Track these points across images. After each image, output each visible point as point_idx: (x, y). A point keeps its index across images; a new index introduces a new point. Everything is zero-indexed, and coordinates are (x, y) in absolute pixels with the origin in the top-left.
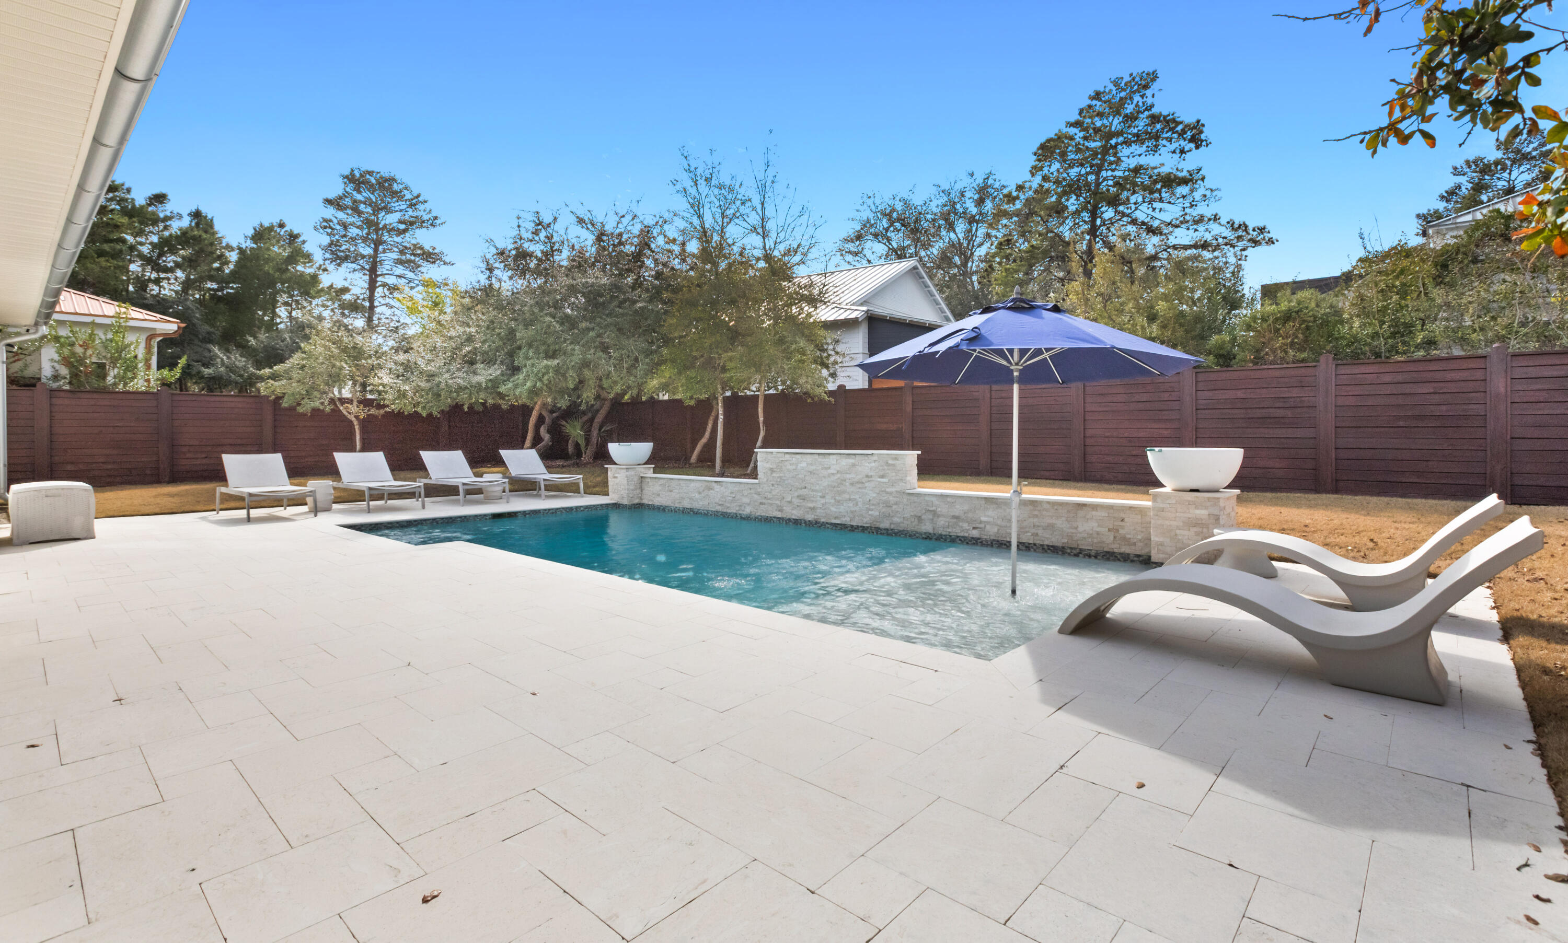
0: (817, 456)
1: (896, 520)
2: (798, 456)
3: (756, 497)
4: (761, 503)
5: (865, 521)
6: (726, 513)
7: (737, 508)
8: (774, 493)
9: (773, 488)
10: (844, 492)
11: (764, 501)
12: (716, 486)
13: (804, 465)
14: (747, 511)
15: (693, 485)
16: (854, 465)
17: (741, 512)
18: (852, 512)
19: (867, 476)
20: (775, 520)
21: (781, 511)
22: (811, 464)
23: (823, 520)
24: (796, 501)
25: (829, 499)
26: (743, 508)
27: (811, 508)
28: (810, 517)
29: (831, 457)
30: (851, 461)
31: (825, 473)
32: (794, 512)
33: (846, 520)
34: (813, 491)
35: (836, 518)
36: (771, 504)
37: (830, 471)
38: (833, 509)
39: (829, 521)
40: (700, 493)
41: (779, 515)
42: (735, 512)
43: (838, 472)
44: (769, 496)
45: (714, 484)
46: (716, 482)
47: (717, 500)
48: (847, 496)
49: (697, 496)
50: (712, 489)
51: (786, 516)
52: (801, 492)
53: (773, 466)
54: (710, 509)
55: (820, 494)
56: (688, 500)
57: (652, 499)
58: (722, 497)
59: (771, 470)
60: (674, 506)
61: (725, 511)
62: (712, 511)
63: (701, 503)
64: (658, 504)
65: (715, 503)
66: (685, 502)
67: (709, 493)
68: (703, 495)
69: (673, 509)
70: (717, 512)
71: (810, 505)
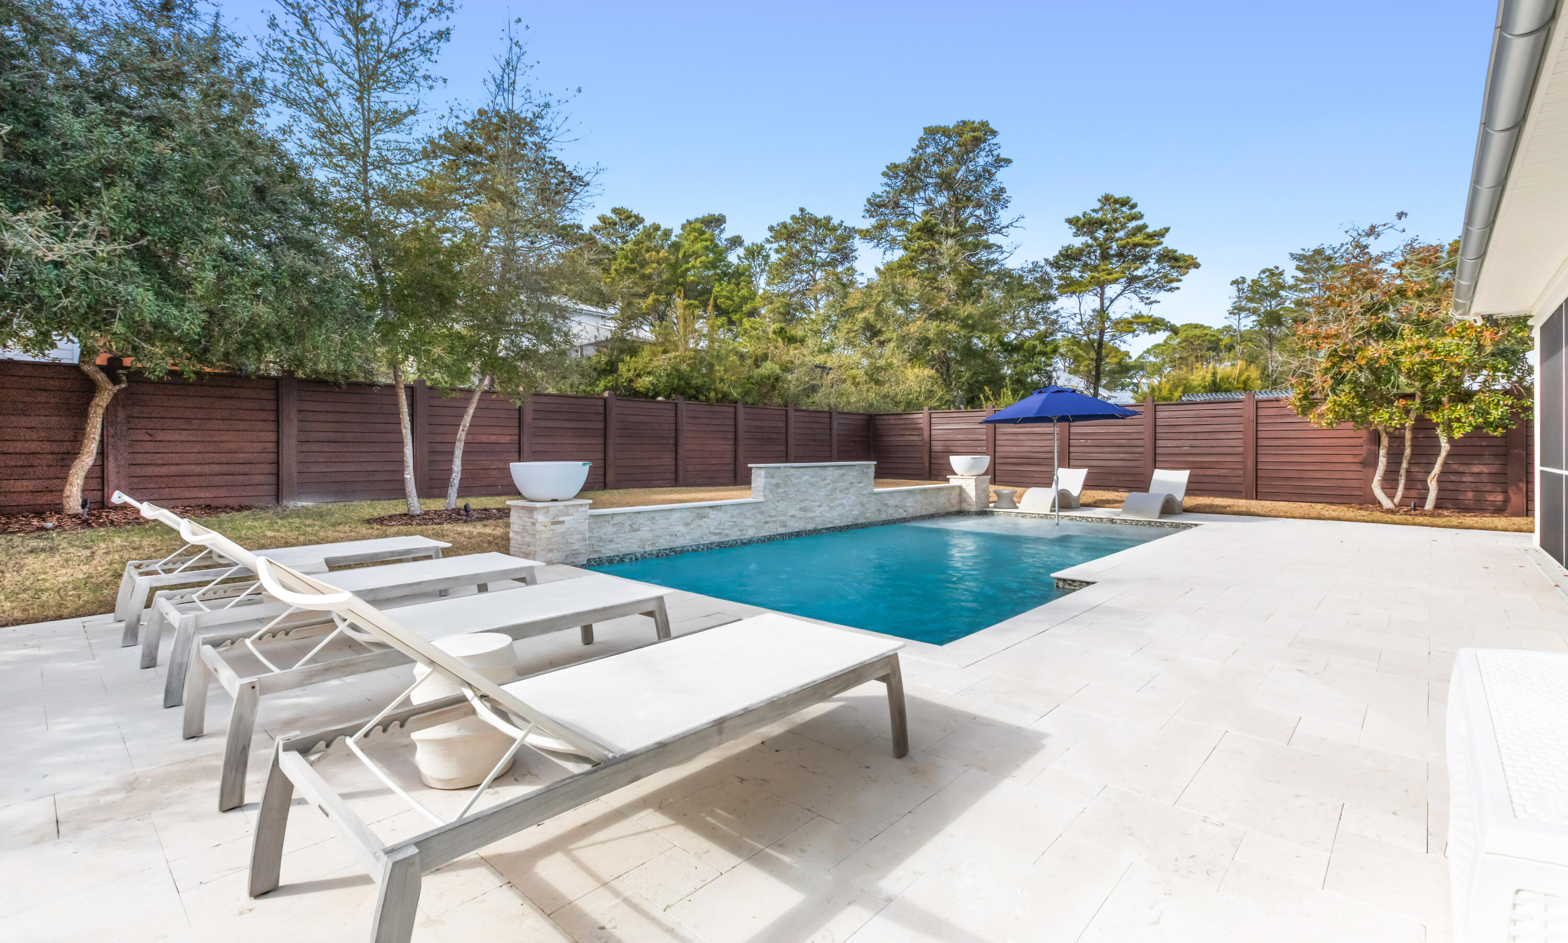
0: (817, 469)
1: (868, 515)
2: (801, 470)
3: (759, 516)
4: (766, 523)
5: (849, 521)
6: (723, 543)
7: (739, 534)
8: (779, 509)
9: (778, 504)
10: (836, 499)
11: (769, 519)
12: (712, 514)
13: (806, 478)
14: (751, 533)
15: (675, 516)
16: (843, 475)
17: (742, 537)
18: (841, 515)
19: (851, 483)
20: (778, 537)
21: (785, 526)
22: (813, 477)
23: (820, 527)
24: (799, 514)
25: (825, 507)
26: (745, 532)
27: (812, 518)
28: (810, 527)
29: (829, 469)
31: (822, 483)
32: (797, 525)
33: (838, 523)
34: (812, 501)
35: (831, 522)
36: (775, 522)
37: (826, 482)
38: (828, 515)
39: (825, 526)
40: (687, 525)
41: (782, 530)
42: (735, 538)
43: (831, 481)
44: (773, 513)
45: (708, 510)
46: (711, 507)
47: (712, 530)
48: (837, 502)
49: (682, 529)
50: (705, 517)
51: (789, 530)
52: (802, 505)
53: (780, 482)
54: (702, 542)
55: (818, 504)
56: (668, 537)
57: (598, 549)
58: (719, 525)
59: (777, 485)
60: (642, 550)
61: (723, 540)
62: (704, 545)
63: (689, 537)
64: (612, 554)
65: (710, 533)
66: (662, 541)
67: (701, 522)
68: (692, 526)
69: (639, 555)
70: (711, 544)
71: (811, 515)
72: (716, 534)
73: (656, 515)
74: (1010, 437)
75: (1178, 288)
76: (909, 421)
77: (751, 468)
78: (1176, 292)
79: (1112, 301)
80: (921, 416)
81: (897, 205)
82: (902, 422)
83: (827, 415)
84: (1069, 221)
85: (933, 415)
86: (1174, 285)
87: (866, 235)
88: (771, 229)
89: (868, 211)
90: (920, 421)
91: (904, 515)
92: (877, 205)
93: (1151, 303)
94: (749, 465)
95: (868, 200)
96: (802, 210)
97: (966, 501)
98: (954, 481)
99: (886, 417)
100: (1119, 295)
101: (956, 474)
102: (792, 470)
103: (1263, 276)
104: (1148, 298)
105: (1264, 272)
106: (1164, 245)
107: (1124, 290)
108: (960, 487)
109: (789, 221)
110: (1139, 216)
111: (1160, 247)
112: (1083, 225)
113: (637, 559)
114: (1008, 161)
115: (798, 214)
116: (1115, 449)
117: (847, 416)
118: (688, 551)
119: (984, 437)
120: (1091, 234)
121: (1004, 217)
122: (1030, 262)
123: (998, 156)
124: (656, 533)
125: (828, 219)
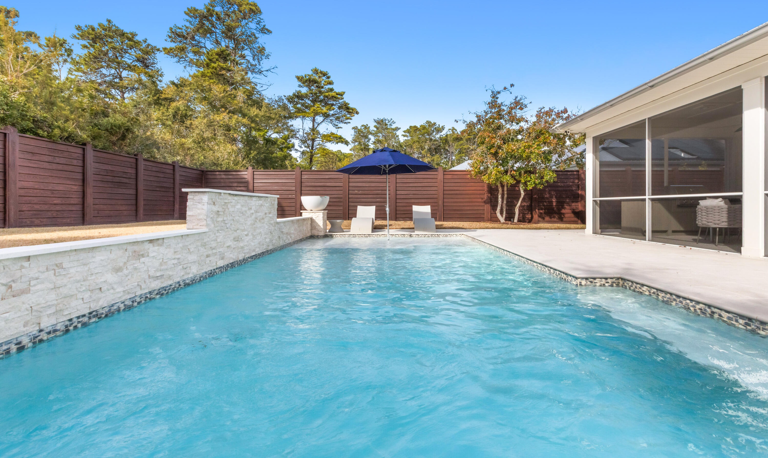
1: (275, 242)
2: (236, 198)
3: (202, 249)
4: (208, 256)
5: (265, 248)
6: (164, 288)
7: (183, 273)
8: (218, 240)
9: (218, 234)
10: (257, 228)
11: (210, 252)
12: (153, 250)
13: (238, 206)
14: (194, 271)
15: (99, 257)
16: (261, 205)
17: (185, 277)
18: (260, 243)
19: (265, 214)
20: (218, 271)
21: (223, 258)
22: (242, 206)
23: (247, 256)
24: (233, 245)
25: (250, 237)
27: (242, 248)
28: (241, 256)
30: (260, 202)
31: (248, 213)
32: (232, 256)
33: (258, 251)
34: (242, 231)
35: (253, 251)
36: (215, 254)
38: (252, 244)
39: (251, 255)
40: (118, 270)
41: (221, 263)
42: (178, 279)
43: (255, 211)
44: (214, 244)
45: (148, 246)
46: (151, 241)
47: (152, 273)
48: (258, 231)
50: (143, 256)
51: (226, 262)
52: (236, 234)
53: (220, 209)
54: (138, 293)
55: (246, 233)
56: (87, 295)
58: (161, 264)
59: (217, 213)
60: (34, 330)
61: (164, 285)
62: (141, 297)
63: (120, 289)
66: (74, 303)
67: (137, 264)
68: (125, 272)
69: (25, 341)
70: (150, 293)
71: (241, 244)
73: (66, 261)
74: (311, 189)
75: (349, 123)
76: (238, 177)
77: (187, 193)
78: (349, 124)
79: (318, 125)
80: (246, 173)
81: (193, 38)
82: (230, 177)
83: (171, 167)
84: (298, 78)
85: (255, 173)
86: (349, 121)
87: (169, 52)
88: (79, 28)
89: (170, 37)
90: (246, 176)
91: (290, 241)
92: (177, 34)
93: (339, 128)
94: (184, 190)
95: (171, 29)
96: (109, 21)
97: (315, 228)
98: (305, 215)
99: (217, 173)
100: (322, 122)
101: (306, 210)
102: (230, 197)
103: (362, 128)
104: (337, 125)
105: (362, 126)
106: (344, 100)
107: (324, 120)
108: (311, 219)
109: (96, 26)
110: (331, 83)
111: (342, 101)
112: (306, 81)
113: (21, 349)
114: (269, 32)
115: (106, 23)
116: (375, 196)
117: (188, 170)
119: (294, 188)
120: (309, 86)
121: (265, 64)
122: (276, 95)
123: (264, 26)
124: (64, 291)
125: (134, 35)
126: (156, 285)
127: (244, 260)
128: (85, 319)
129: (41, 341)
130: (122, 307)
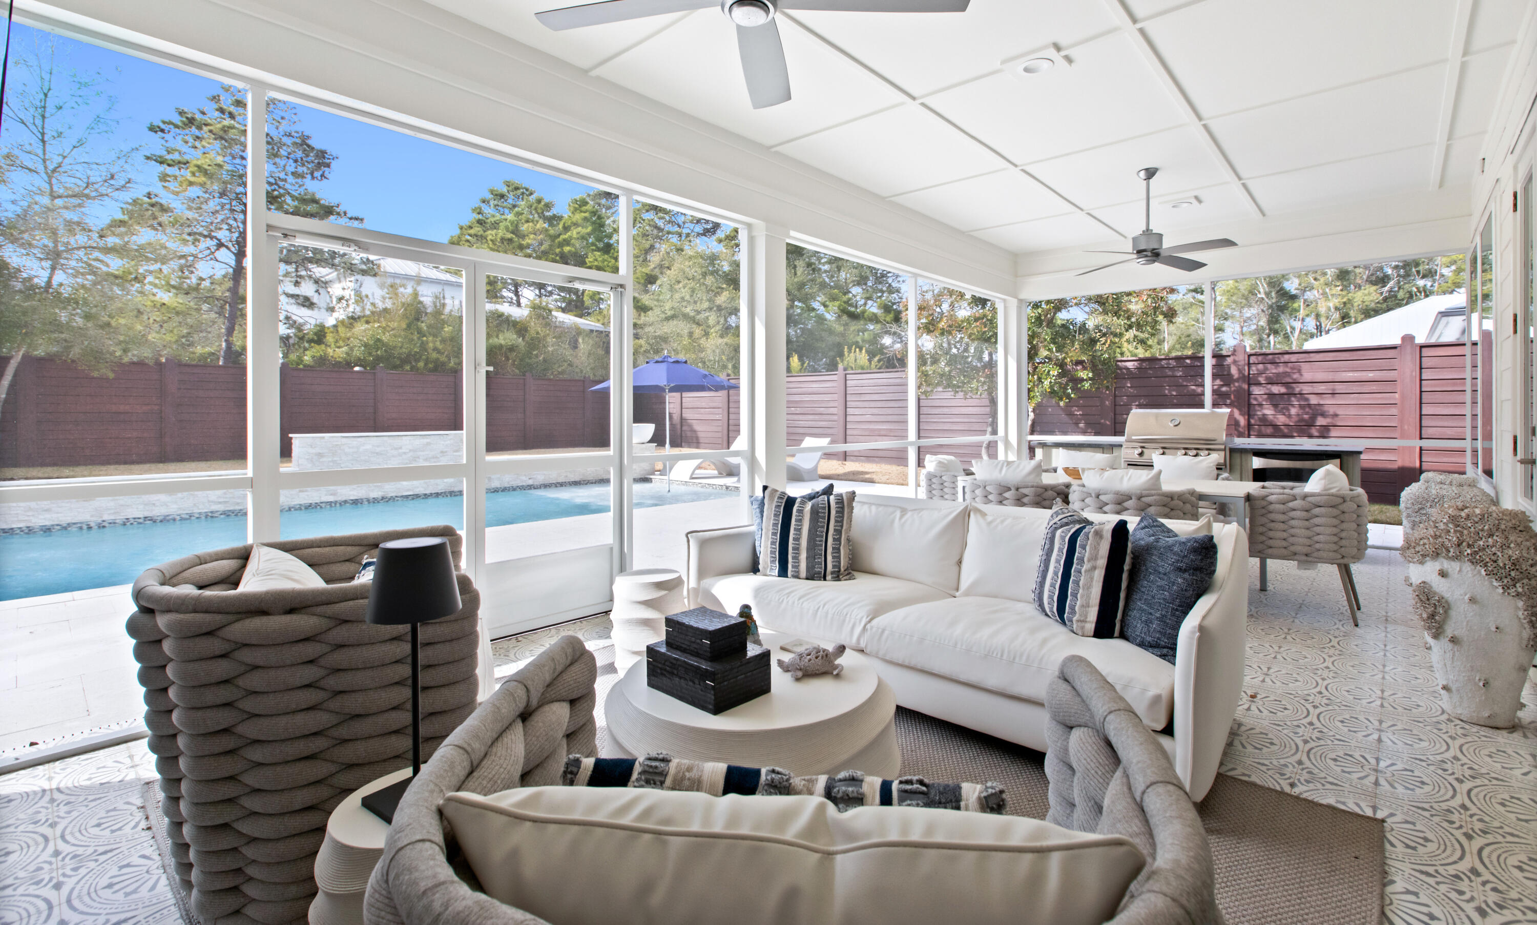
0: (385, 438)
2: (360, 439)
4: (301, 491)
5: (441, 489)
11: (306, 488)
13: (368, 447)
16: (428, 444)
19: (442, 452)
20: (323, 505)
21: (334, 495)
22: (378, 446)
23: (393, 495)
27: (378, 487)
28: (377, 495)
29: (404, 438)
30: (425, 441)
31: (394, 452)
32: (352, 493)
35: (408, 490)
36: (318, 490)
37: (400, 451)
39: (400, 494)
41: (331, 498)
43: (410, 451)
51: (340, 498)
53: (324, 451)
56: (141, 507)
57: (26, 518)
59: (320, 455)
60: (100, 520)
63: (175, 506)
64: (48, 523)
65: (209, 501)
66: (129, 510)
69: (92, 524)
70: (212, 512)
72: (220, 503)
91: (530, 482)
94: (290, 435)
102: (344, 440)
113: (90, 528)
118: (174, 520)
126: (221, 508)
127: (383, 498)
128: (141, 521)
129: (104, 527)
130: (178, 518)
